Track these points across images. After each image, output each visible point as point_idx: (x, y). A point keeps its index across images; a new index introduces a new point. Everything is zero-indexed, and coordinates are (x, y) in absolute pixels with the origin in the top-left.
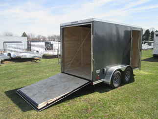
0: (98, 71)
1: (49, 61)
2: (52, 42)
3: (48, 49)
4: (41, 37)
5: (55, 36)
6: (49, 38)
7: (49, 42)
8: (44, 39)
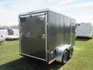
0: (52, 52)
1: (10, 43)
2: (13, 30)
3: (10, 34)
4: (5, 27)
5: (15, 26)
6: (11, 27)
7: (11, 29)
8: (8, 27)
